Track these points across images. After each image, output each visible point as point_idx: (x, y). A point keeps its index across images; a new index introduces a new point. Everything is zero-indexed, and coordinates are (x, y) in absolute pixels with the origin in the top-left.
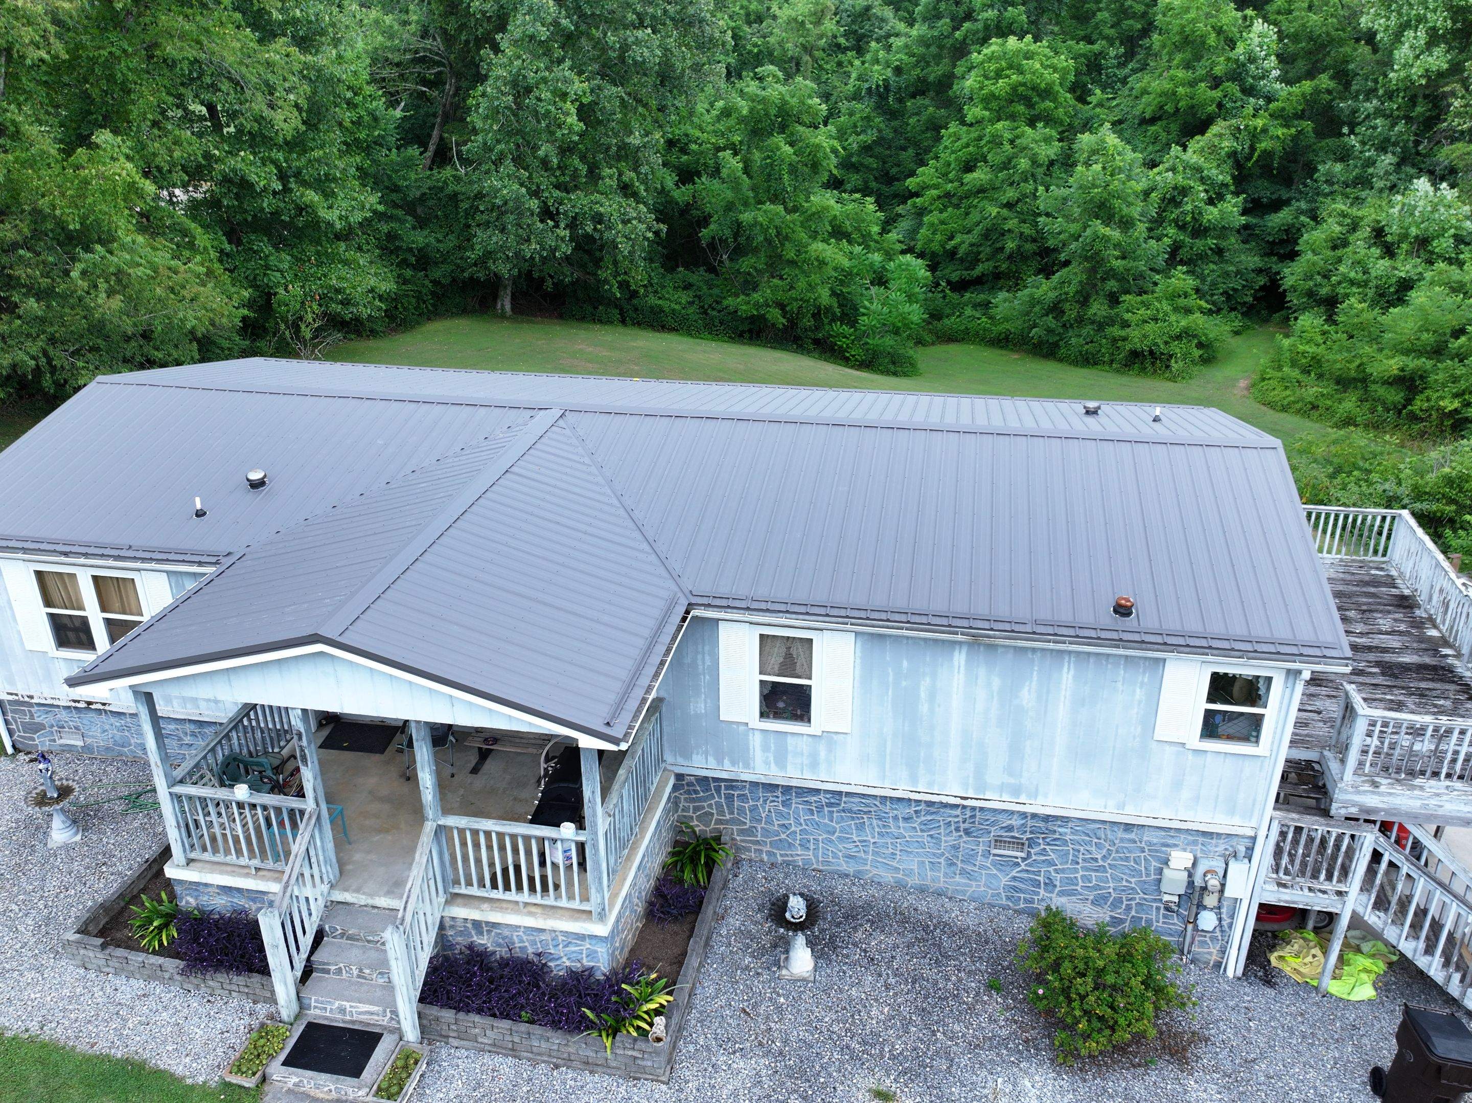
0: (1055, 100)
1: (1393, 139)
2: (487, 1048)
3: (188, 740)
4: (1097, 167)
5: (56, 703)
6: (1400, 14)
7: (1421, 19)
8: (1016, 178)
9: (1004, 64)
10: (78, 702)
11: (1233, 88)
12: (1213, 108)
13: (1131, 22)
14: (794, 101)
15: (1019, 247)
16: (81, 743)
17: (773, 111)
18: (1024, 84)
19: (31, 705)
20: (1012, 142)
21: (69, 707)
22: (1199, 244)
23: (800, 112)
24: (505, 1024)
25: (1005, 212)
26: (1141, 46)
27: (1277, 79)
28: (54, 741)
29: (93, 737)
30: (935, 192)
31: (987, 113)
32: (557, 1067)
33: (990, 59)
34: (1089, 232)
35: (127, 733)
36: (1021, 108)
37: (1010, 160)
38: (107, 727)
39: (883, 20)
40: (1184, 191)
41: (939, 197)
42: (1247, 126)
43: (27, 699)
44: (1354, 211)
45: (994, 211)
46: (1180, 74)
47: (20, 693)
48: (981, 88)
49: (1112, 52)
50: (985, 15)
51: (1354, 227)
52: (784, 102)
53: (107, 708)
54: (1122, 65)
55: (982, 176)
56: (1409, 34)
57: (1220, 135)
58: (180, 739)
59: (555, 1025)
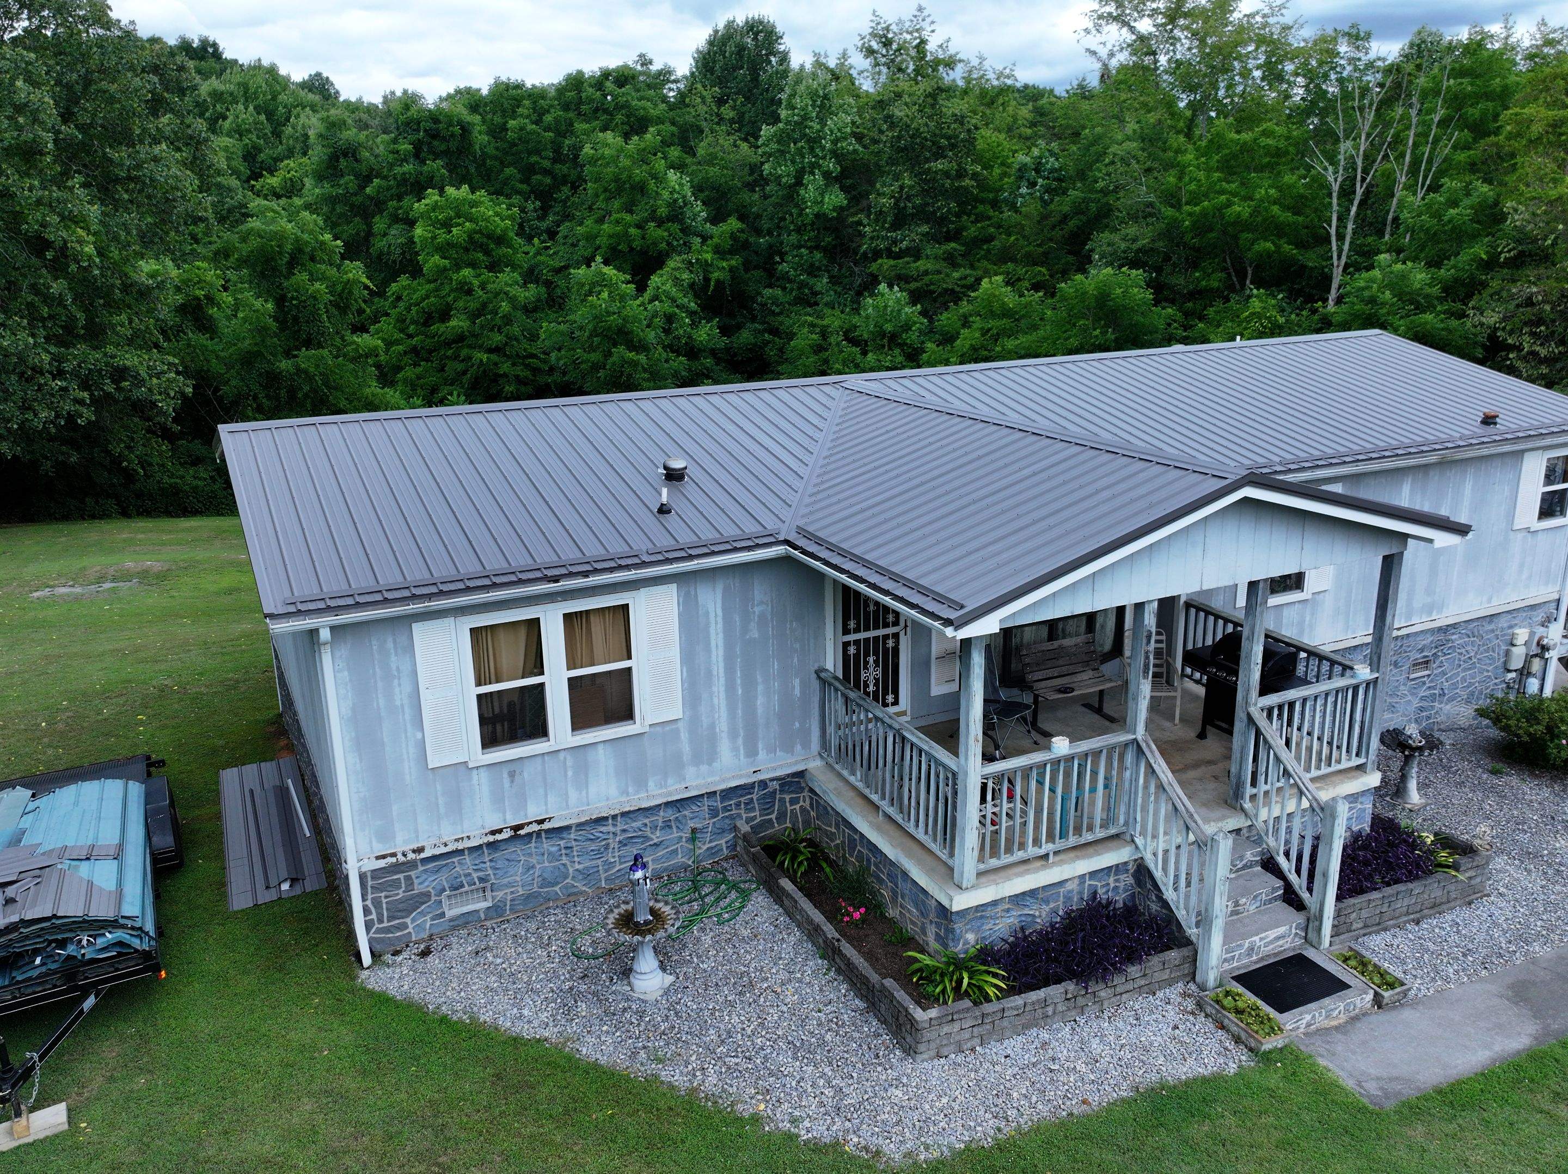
0: (510, 246)
1: (817, 264)
2: (1362, 932)
3: (656, 837)
4: (605, 295)
5: (460, 846)
6: (793, 162)
7: (813, 166)
8: (498, 321)
9: (452, 214)
10: (500, 831)
11: (675, 227)
12: (664, 245)
13: (539, 177)
14: (306, 236)
15: (518, 390)
16: (483, 905)
17: (288, 247)
18: (480, 232)
19: (412, 865)
20: (483, 286)
21: (480, 846)
22: (696, 366)
23: (314, 249)
24: (1375, 895)
25: (494, 357)
26: (555, 200)
27: (706, 220)
28: (443, 915)
29: (510, 885)
30: (401, 348)
31: (447, 261)
32: (1417, 923)
33: (435, 207)
34: (614, 358)
35: (565, 860)
36: (480, 255)
37: (484, 305)
38: (534, 861)
39: (230, 189)
40: (670, 318)
41: (405, 353)
42: (697, 260)
43: (411, 856)
44: (820, 322)
45: (485, 357)
46: (628, 217)
47: (399, 850)
48: (434, 238)
49: (530, 206)
50: (398, 170)
51: (824, 334)
52: (297, 240)
53: (546, 826)
54: (541, 218)
55: (461, 324)
56: (807, 178)
57: (679, 268)
58: (647, 838)
59: (1412, 877)
